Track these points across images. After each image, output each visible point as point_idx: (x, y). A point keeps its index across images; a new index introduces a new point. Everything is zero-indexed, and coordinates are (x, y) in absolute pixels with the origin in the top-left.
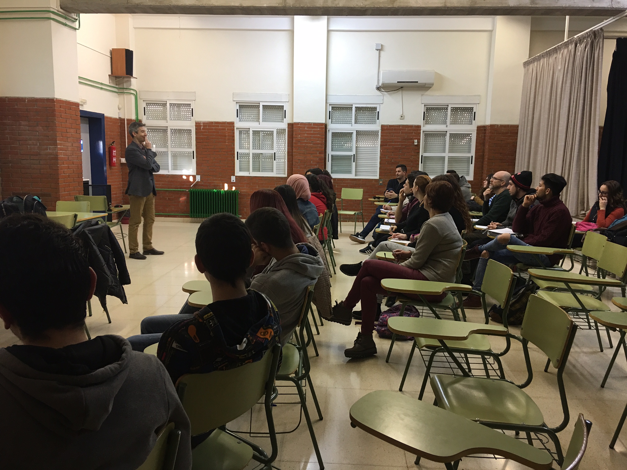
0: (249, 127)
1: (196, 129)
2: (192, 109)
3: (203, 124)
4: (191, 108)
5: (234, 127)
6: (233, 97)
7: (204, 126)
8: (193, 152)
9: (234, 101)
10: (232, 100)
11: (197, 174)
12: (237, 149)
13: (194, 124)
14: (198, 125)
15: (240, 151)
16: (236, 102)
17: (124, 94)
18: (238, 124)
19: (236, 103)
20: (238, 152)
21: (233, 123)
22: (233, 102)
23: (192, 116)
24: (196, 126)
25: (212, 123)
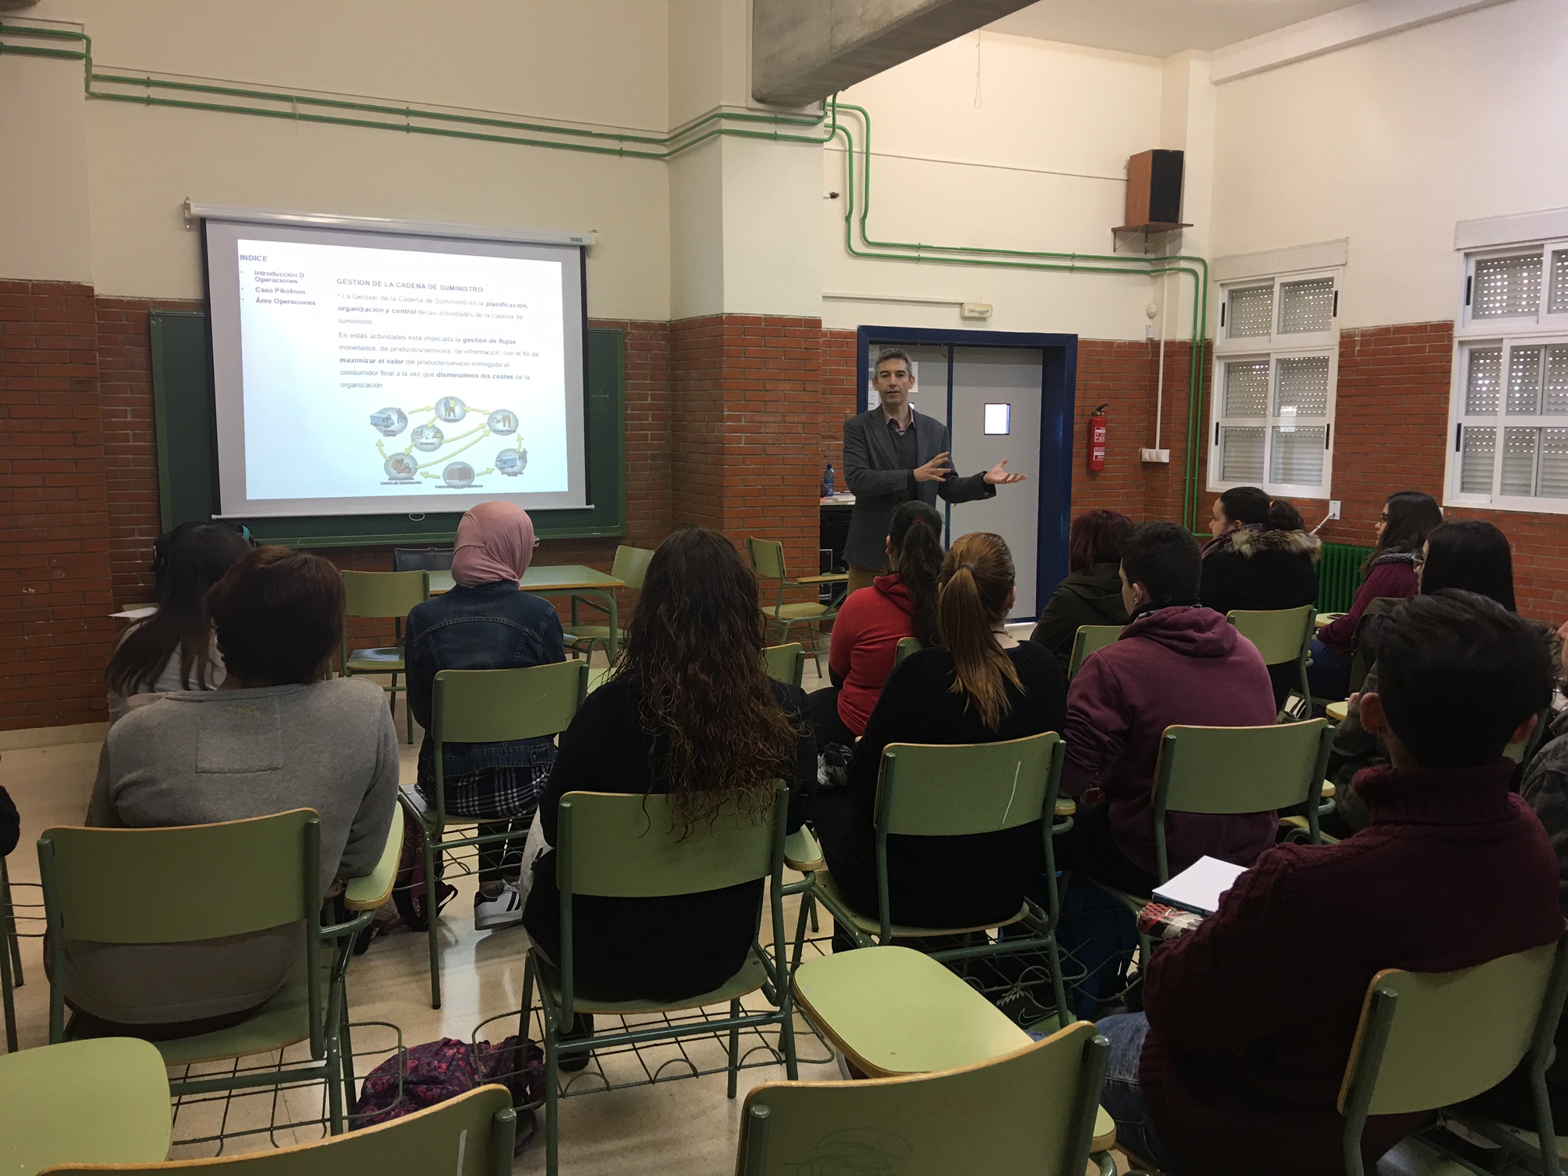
0: (1501, 337)
1: (1341, 355)
2: (1336, 293)
3: (1362, 336)
4: (1334, 289)
5: (1450, 338)
6: (1456, 239)
7: (1364, 343)
8: (1328, 426)
9: (1459, 250)
10: (1452, 248)
11: (1334, 497)
12: (1457, 413)
13: (1337, 339)
14: (1347, 341)
15: (1469, 422)
16: (1462, 252)
17: (1162, 275)
18: (1467, 329)
19: (1467, 255)
20: (1459, 426)
21: (1446, 328)
22: (1457, 254)
23: (1335, 315)
24: (1342, 344)
25: (1386, 330)
